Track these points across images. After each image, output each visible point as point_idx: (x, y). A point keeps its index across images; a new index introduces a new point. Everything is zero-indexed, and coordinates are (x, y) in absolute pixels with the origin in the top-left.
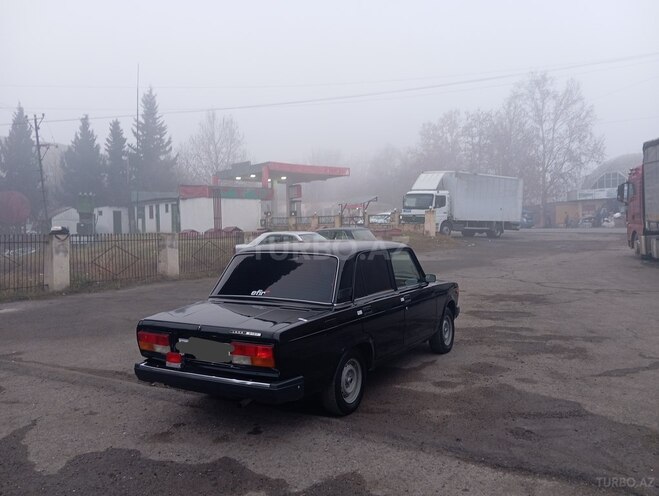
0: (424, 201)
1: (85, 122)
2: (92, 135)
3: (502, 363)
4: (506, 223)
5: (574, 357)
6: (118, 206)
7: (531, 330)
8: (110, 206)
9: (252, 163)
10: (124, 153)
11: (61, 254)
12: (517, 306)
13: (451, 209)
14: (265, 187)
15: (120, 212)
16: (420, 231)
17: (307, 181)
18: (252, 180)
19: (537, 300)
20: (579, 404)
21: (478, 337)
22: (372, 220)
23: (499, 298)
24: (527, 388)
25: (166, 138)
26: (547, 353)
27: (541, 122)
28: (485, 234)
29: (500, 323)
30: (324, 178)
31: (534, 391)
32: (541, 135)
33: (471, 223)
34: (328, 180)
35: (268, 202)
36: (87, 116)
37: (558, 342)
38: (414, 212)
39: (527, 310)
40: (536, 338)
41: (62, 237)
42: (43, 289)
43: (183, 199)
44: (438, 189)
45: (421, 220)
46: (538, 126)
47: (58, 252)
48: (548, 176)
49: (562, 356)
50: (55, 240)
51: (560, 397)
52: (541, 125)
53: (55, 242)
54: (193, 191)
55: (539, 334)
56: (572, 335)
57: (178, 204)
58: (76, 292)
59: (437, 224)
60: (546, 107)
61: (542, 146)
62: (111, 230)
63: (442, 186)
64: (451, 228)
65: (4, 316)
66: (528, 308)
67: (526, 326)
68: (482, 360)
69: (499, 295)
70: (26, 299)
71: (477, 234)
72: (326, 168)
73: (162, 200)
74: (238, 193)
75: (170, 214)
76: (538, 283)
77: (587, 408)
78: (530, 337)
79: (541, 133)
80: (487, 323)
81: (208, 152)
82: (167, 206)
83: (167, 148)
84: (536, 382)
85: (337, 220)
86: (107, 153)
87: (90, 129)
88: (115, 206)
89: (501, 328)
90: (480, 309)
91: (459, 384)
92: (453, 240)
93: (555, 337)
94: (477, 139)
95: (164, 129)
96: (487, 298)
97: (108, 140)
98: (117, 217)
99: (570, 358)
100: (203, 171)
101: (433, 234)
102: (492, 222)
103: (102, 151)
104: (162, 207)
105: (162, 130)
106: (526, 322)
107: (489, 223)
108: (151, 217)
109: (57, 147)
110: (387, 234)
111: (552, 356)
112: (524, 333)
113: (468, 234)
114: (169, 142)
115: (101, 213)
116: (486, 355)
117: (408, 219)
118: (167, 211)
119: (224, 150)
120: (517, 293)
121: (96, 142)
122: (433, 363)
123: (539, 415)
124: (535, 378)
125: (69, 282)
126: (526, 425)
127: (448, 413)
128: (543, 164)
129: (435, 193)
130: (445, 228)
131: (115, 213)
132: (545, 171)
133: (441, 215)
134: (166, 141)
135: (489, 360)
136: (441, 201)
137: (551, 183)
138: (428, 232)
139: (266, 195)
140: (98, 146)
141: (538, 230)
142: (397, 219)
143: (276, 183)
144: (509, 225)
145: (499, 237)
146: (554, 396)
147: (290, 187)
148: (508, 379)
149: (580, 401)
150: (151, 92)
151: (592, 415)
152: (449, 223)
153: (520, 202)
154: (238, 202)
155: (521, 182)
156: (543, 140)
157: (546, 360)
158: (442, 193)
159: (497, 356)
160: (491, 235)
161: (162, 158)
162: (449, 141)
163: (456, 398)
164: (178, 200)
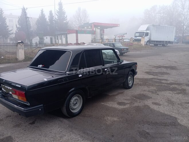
0: (142, 34)
1: (42, 11)
2: (44, 15)
3: (150, 94)
4: (169, 41)
5: (180, 93)
6: (52, 36)
7: (166, 80)
8: (49, 36)
9: (90, 23)
10: (53, 20)
11: (21, 49)
12: (164, 70)
13: (150, 37)
14: (93, 30)
15: (52, 38)
16: (139, 44)
17: (106, 28)
18: (89, 28)
19: (172, 68)
20: (176, 118)
21: (145, 82)
22: (124, 40)
23: (159, 67)
24: (155, 107)
25: (65, 15)
26: (169, 90)
27: (184, 9)
28: (161, 45)
29: (156, 77)
30: (111, 27)
31: (158, 110)
32: (183, 13)
33: (157, 41)
34: (113, 28)
35: (94, 35)
36: (43, 9)
37: (176, 86)
38: (138, 38)
39: (168, 72)
40: (167, 84)
41: (21, 44)
42: (17, 60)
43: (69, 34)
44: (146, 30)
45: (140, 40)
46: (183, 10)
47: (20, 49)
48: (185, 27)
49: (175, 92)
50: (19, 45)
51: (169, 114)
52: (184, 10)
53: (19, 46)
54: (71, 31)
55: (169, 82)
56: (182, 83)
57: (67, 35)
58: (26, 61)
59: (145, 42)
60: (186, 4)
61: (183, 17)
62: (50, 43)
63: (148, 29)
64: (150, 43)
65: (1, 68)
66: (169, 71)
67: (165, 78)
68: (142, 93)
69: (159, 66)
70: (10, 63)
71: (159, 45)
72: (112, 24)
73: (63, 34)
74: (85, 32)
75: (65, 38)
76: (175, 62)
77: (179, 121)
78: (165, 83)
79: (183, 12)
80: (151, 77)
81: (78, 20)
82: (64, 36)
83: (66, 19)
84: (160, 105)
85: (114, 41)
86: (48, 20)
87: (44, 13)
88: (50, 36)
89: (155, 79)
90: (151, 71)
91: (128, 103)
92: (150, 47)
93: (175, 84)
94: (162, 15)
95: (65, 13)
96: (155, 67)
97: (49, 16)
98: (51, 39)
99: (178, 93)
100: (77, 26)
101: (143, 45)
102: (164, 41)
103: (47, 20)
104: (63, 36)
105: (64, 13)
106: (165, 77)
107: (163, 42)
108: (60, 39)
109: (31, 18)
110: (128, 45)
111: (171, 92)
112: (163, 81)
113: (156, 45)
114: (66, 17)
115: (47, 38)
116: (145, 91)
117: (136, 40)
118: (64, 37)
119: (83, 19)
120: (167, 65)
121: (46, 17)
122: (122, 93)
123: (156, 124)
124: (161, 103)
125: (24, 58)
126: (148, 129)
127: (116, 119)
128: (183, 23)
129: (145, 31)
130: (148, 43)
131: (51, 38)
132: (184, 25)
133: (147, 39)
134: (66, 16)
135: (145, 93)
136: (147, 34)
137: (186, 29)
138: (142, 44)
139: (93, 33)
140: (46, 18)
141: (180, 44)
142: (132, 40)
143: (97, 29)
144: (169, 42)
145: (166, 46)
146: (166, 113)
147: (101, 30)
148: (149, 103)
149: (176, 116)
150: (61, 1)
151: (181, 125)
152: (149, 41)
153: (174, 35)
154: (85, 35)
155: (175, 28)
156: (184, 15)
157: (168, 94)
158: (147, 31)
159: (149, 91)
160: (163, 45)
161: (64, 22)
162: (153, 15)
163: (123, 111)
164: (67, 34)
